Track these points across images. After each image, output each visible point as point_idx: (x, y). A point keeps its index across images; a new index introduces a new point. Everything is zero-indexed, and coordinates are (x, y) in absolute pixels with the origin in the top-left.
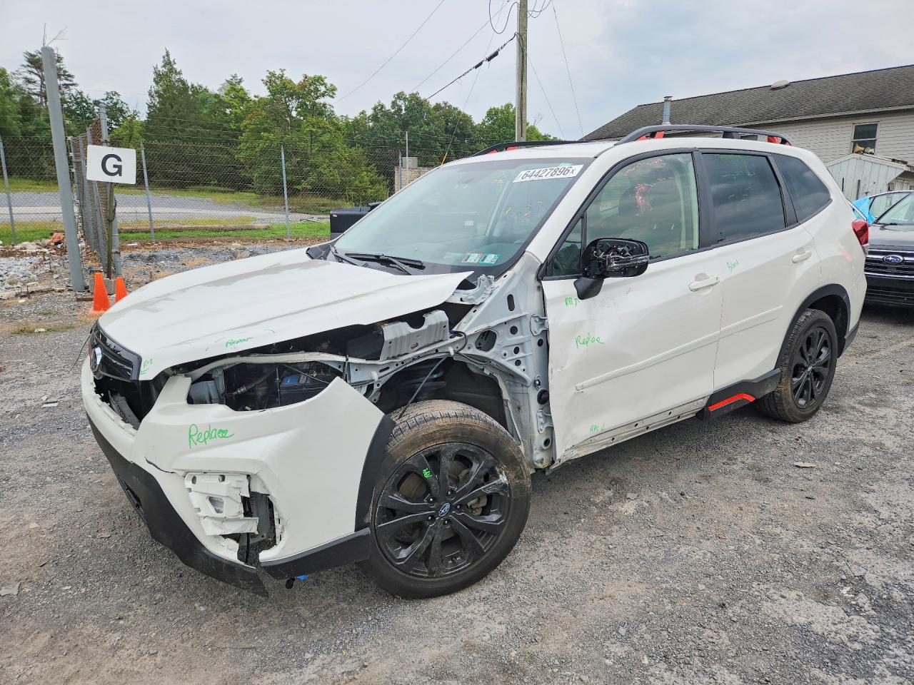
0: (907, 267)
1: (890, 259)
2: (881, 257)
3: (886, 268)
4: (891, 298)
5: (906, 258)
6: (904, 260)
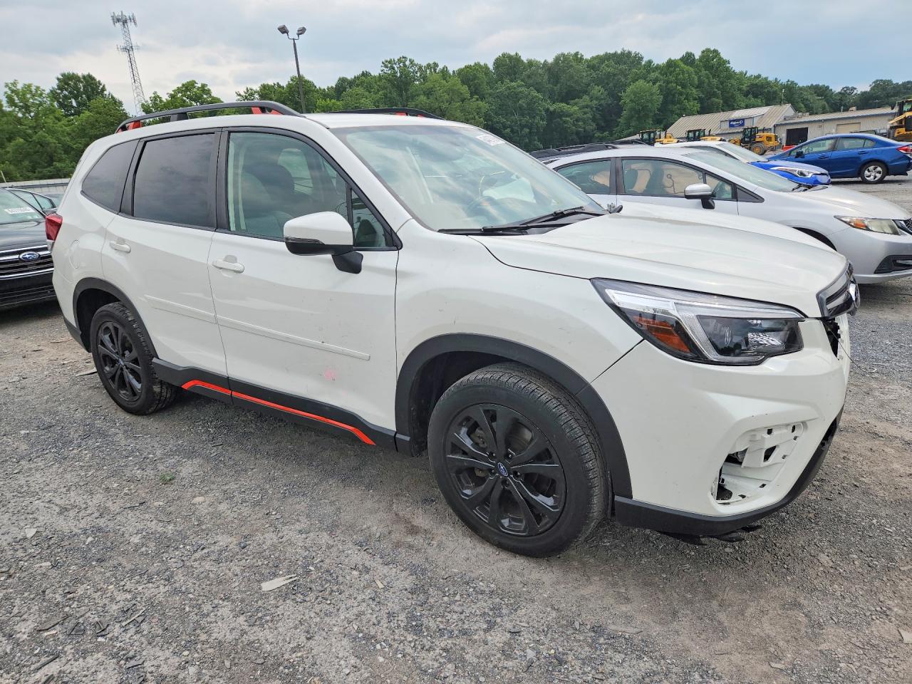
0: (42, 261)
1: (27, 256)
2: (17, 256)
3: (26, 266)
4: (35, 295)
5: (41, 253)
6: (39, 255)
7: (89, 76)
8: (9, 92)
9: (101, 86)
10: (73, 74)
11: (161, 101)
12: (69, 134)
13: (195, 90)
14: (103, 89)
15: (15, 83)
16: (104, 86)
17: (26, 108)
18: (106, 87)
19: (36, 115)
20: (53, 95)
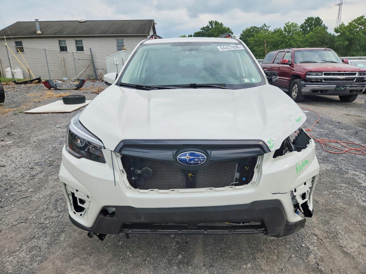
7: (318, 18)
8: (285, 26)
9: (321, 22)
10: (312, 17)
11: (344, 26)
12: (301, 41)
13: (363, 20)
14: (322, 23)
15: (289, 23)
16: (322, 21)
17: (289, 32)
18: (323, 22)
19: (292, 34)
20: (302, 26)
